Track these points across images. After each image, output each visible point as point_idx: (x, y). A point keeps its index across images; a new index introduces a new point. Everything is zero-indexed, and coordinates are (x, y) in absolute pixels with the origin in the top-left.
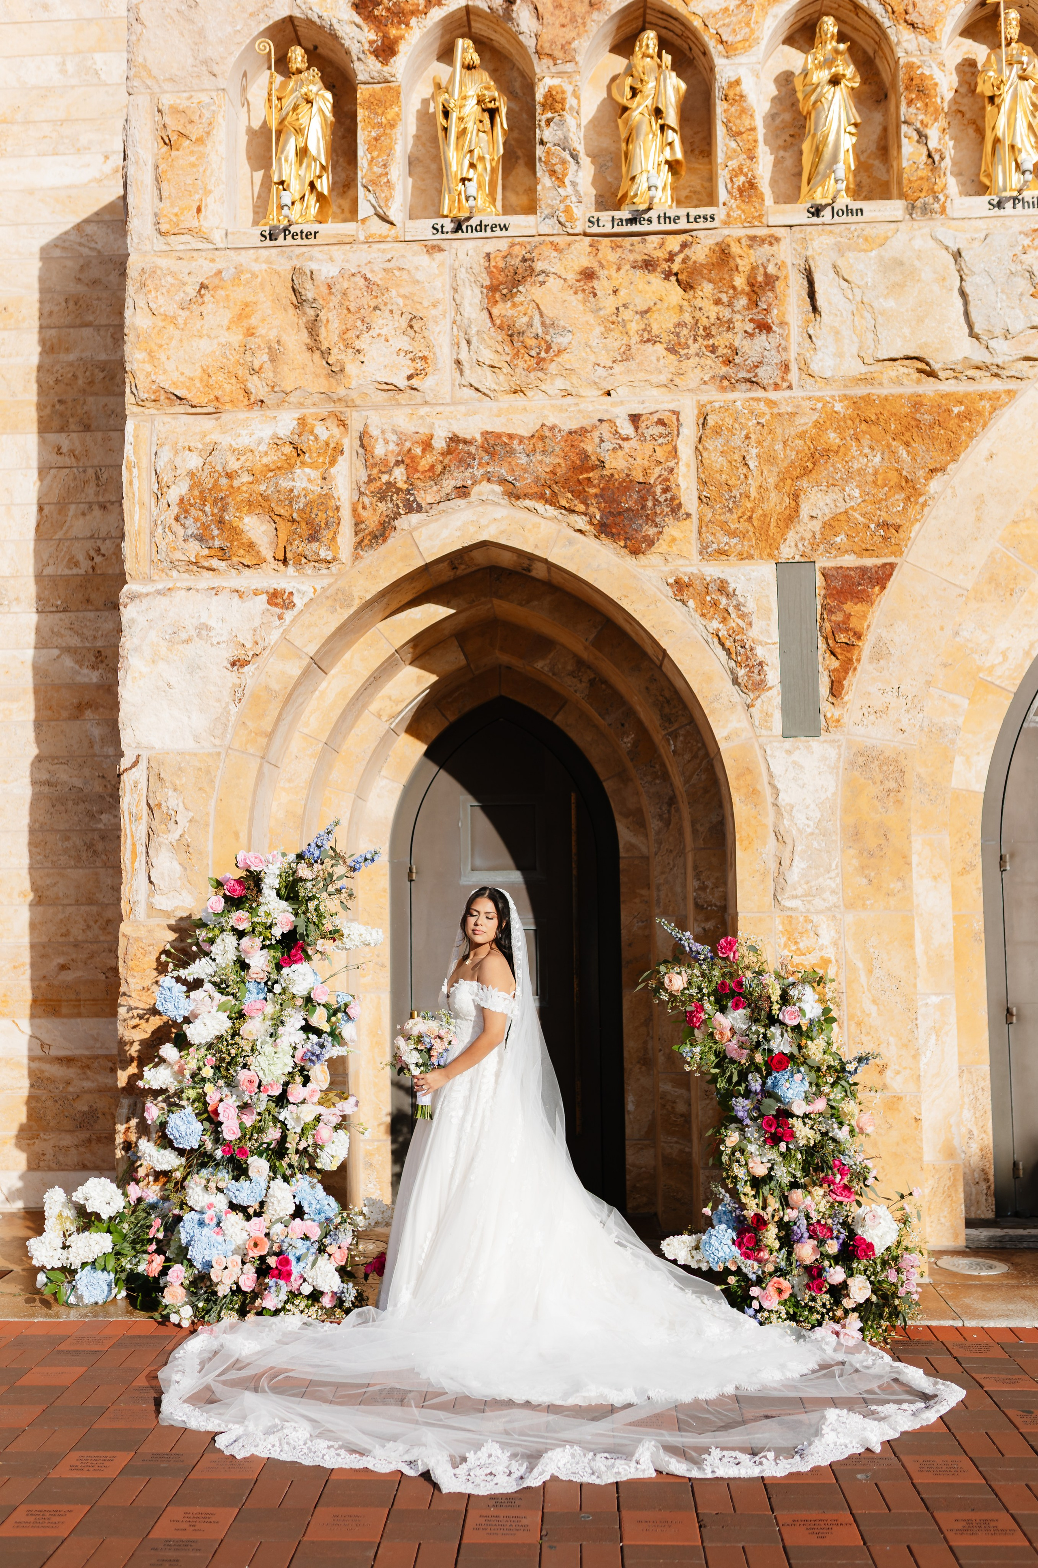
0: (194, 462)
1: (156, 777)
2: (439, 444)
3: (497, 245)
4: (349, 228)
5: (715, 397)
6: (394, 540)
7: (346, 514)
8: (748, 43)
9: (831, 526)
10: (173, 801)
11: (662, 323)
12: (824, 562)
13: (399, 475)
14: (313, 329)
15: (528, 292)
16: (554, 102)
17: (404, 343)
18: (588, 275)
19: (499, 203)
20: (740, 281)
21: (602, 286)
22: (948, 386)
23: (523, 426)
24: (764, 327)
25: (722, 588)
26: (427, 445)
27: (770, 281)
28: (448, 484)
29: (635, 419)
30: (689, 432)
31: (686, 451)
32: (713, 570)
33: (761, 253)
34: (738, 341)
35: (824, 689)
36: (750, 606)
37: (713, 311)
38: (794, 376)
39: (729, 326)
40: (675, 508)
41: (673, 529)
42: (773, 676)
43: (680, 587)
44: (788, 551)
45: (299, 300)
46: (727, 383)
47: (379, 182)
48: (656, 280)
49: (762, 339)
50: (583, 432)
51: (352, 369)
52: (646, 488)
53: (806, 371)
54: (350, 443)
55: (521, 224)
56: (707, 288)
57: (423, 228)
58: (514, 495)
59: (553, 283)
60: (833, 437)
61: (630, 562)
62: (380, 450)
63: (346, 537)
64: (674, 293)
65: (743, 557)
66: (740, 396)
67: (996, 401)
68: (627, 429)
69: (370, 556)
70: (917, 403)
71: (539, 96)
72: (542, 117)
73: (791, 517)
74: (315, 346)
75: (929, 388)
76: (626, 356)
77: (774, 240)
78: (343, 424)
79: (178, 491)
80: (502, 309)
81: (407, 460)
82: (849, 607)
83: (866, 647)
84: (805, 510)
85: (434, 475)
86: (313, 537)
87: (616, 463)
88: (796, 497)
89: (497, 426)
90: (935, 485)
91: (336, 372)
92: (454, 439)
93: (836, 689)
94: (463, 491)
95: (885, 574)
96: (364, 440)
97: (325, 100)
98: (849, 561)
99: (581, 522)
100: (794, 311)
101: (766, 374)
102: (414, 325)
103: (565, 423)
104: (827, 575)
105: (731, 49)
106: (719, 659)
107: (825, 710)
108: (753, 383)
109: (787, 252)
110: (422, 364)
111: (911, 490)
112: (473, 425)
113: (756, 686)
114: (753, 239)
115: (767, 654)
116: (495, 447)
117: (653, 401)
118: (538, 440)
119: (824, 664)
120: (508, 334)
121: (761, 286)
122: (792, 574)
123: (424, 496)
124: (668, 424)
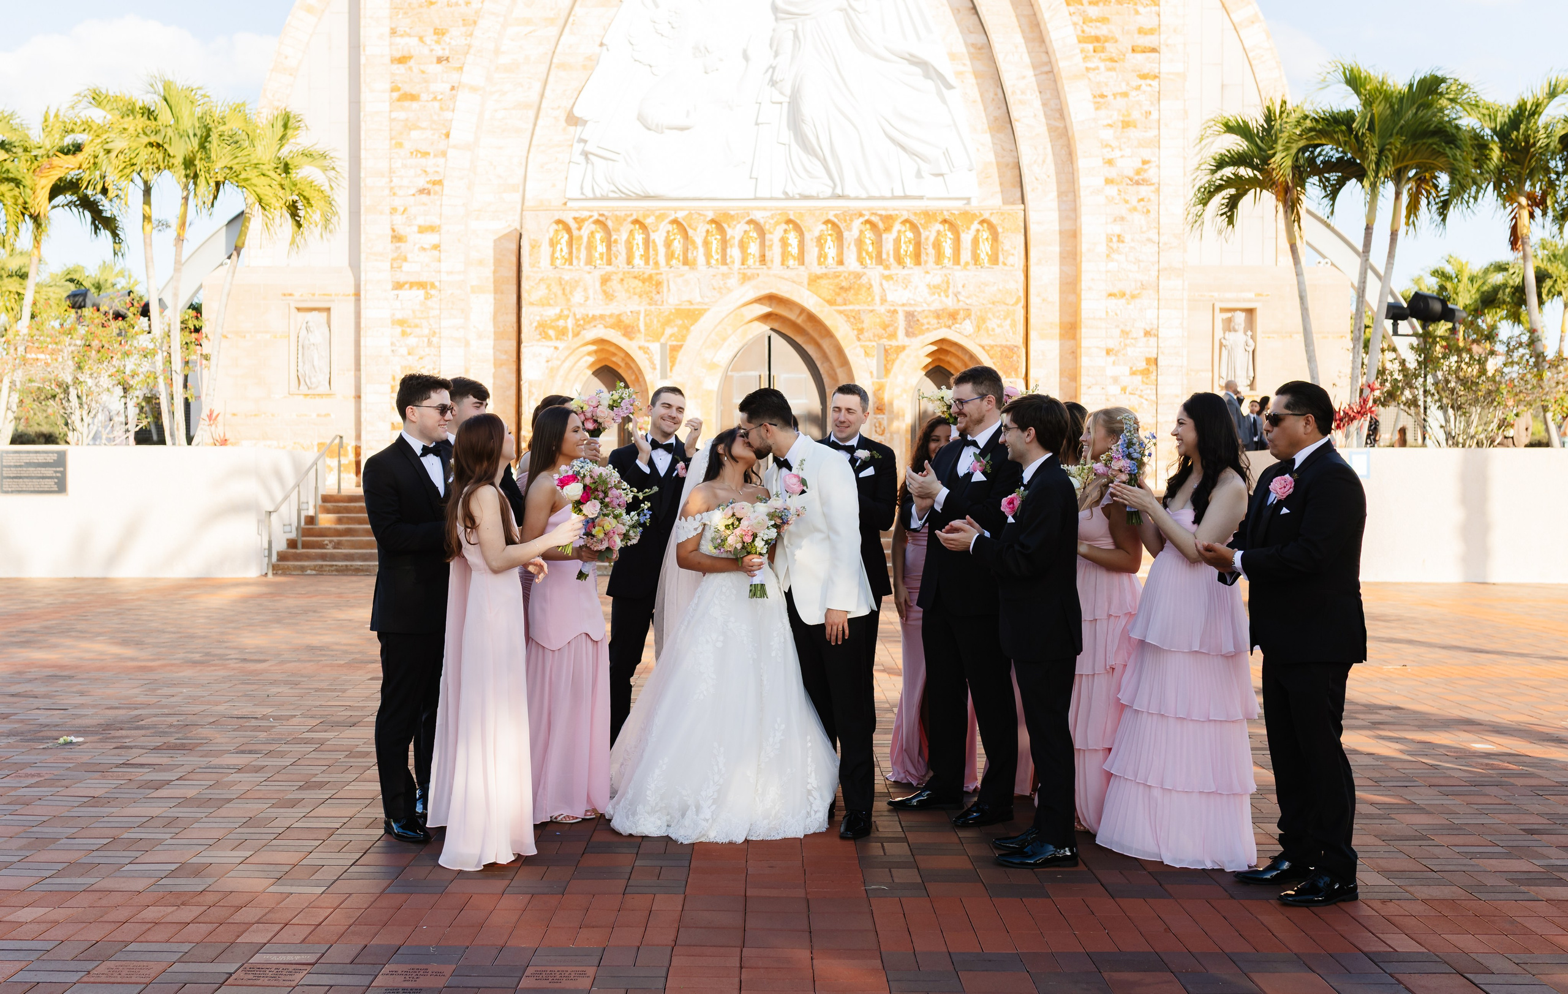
0: (538, 318)
1: (530, 384)
2: (590, 316)
3: (603, 272)
4: (571, 267)
5: (648, 307)
6: (580, 336)
7: (570, 330)
8: (657, 230)
9: (671, 336)
10: (534, 390)
11: (638, 290)
12: (670, 343)
13: (581, 322)
14: (564, 289)
15: (609, 284)
16: (616, 241)
17: (582, 293)
18: (622, 280)
19: (605, 260)
20: (654, 282)
21: (625, 282)
22: (696, 307)
23: (608, 312)
24: (658, 293)
25: (648, 348)
26: (587, 316)
27: (660, 283)
28: (592, 325)
29: (631, 312)
30: (642, 315)
31: (641, 319)
32: (647, 344)
33: (659, 277)
34: (653, 295)
35: (668, 370)
36: (654, 352)
37: (648, 289)
38: (665, 303)
39: (651, 292)
40: (639, 331)
41: (638, 335)
42: (658, 367)
43: (640, 348)
44: (662, 341)
45: (561, 284)
46: (650, 304)
47: (578, 258)
48: (637, 281)
49: (658, 295)
50: (619, 315)
51: (572, 299)
52: (633, 327)
53: (667, 302)
54: (571, 315)
55: (609, 268)
56: (647, 283)
57: (588, 268)
58: (606, 327)
59: (615, 281)
60: (672, 317)
61: (630, 342)
62: (578, 317)
63: (570, 335)
64: (640, 284)
65: (653, 341)
66: (653, 308)
67: (705, 310)
68: (629, 314)
69: (576, 338)
70: (689, 310)
71: (613, 239)
72: (613, 245)
73: (663, 334)
74: (564, 294)
75: (692, 307)
76: (630, 298)
77: (661, 274)
78: (570, 310)
79: (535, 324)
80: (604, 287)
81: (583, 319)
82: (675, 353)
83: (677, 361)
84: (666, 332)
85: (589, 322)
86: (563, 335)
87: (627, 322)
88: (664, 329)
89: (602, 312)
90: (692, 328)
91: (568, 300)
92: (593, 316)
93: (671, 370)
94: (595, 326)
95: (681, 346)
96: (575, 315)
97: (566, 236)
98: (675, 343)
99: (619, 333)
100: (665, 289)
101: (659, 303)
102: (585, 290)
103: (617, 312)
104: (670, 346)
105: (653, 231)
106: (647, 363)
107: (669, 374)
108: (656, 304)
109: (664, 277)
110: (587, 299)
111: (687, 329)
112: (597, 312)
113: (654, 369)
114: (657, 274)
115: (658, 362)
116: (602, 317)
117: (635, 308)
118: (611, 316)
119: (669, 364)
120: (605, 293)
121: (659, 284)
122: (663, 346)
123: (587, 327)
124: (638, 313)
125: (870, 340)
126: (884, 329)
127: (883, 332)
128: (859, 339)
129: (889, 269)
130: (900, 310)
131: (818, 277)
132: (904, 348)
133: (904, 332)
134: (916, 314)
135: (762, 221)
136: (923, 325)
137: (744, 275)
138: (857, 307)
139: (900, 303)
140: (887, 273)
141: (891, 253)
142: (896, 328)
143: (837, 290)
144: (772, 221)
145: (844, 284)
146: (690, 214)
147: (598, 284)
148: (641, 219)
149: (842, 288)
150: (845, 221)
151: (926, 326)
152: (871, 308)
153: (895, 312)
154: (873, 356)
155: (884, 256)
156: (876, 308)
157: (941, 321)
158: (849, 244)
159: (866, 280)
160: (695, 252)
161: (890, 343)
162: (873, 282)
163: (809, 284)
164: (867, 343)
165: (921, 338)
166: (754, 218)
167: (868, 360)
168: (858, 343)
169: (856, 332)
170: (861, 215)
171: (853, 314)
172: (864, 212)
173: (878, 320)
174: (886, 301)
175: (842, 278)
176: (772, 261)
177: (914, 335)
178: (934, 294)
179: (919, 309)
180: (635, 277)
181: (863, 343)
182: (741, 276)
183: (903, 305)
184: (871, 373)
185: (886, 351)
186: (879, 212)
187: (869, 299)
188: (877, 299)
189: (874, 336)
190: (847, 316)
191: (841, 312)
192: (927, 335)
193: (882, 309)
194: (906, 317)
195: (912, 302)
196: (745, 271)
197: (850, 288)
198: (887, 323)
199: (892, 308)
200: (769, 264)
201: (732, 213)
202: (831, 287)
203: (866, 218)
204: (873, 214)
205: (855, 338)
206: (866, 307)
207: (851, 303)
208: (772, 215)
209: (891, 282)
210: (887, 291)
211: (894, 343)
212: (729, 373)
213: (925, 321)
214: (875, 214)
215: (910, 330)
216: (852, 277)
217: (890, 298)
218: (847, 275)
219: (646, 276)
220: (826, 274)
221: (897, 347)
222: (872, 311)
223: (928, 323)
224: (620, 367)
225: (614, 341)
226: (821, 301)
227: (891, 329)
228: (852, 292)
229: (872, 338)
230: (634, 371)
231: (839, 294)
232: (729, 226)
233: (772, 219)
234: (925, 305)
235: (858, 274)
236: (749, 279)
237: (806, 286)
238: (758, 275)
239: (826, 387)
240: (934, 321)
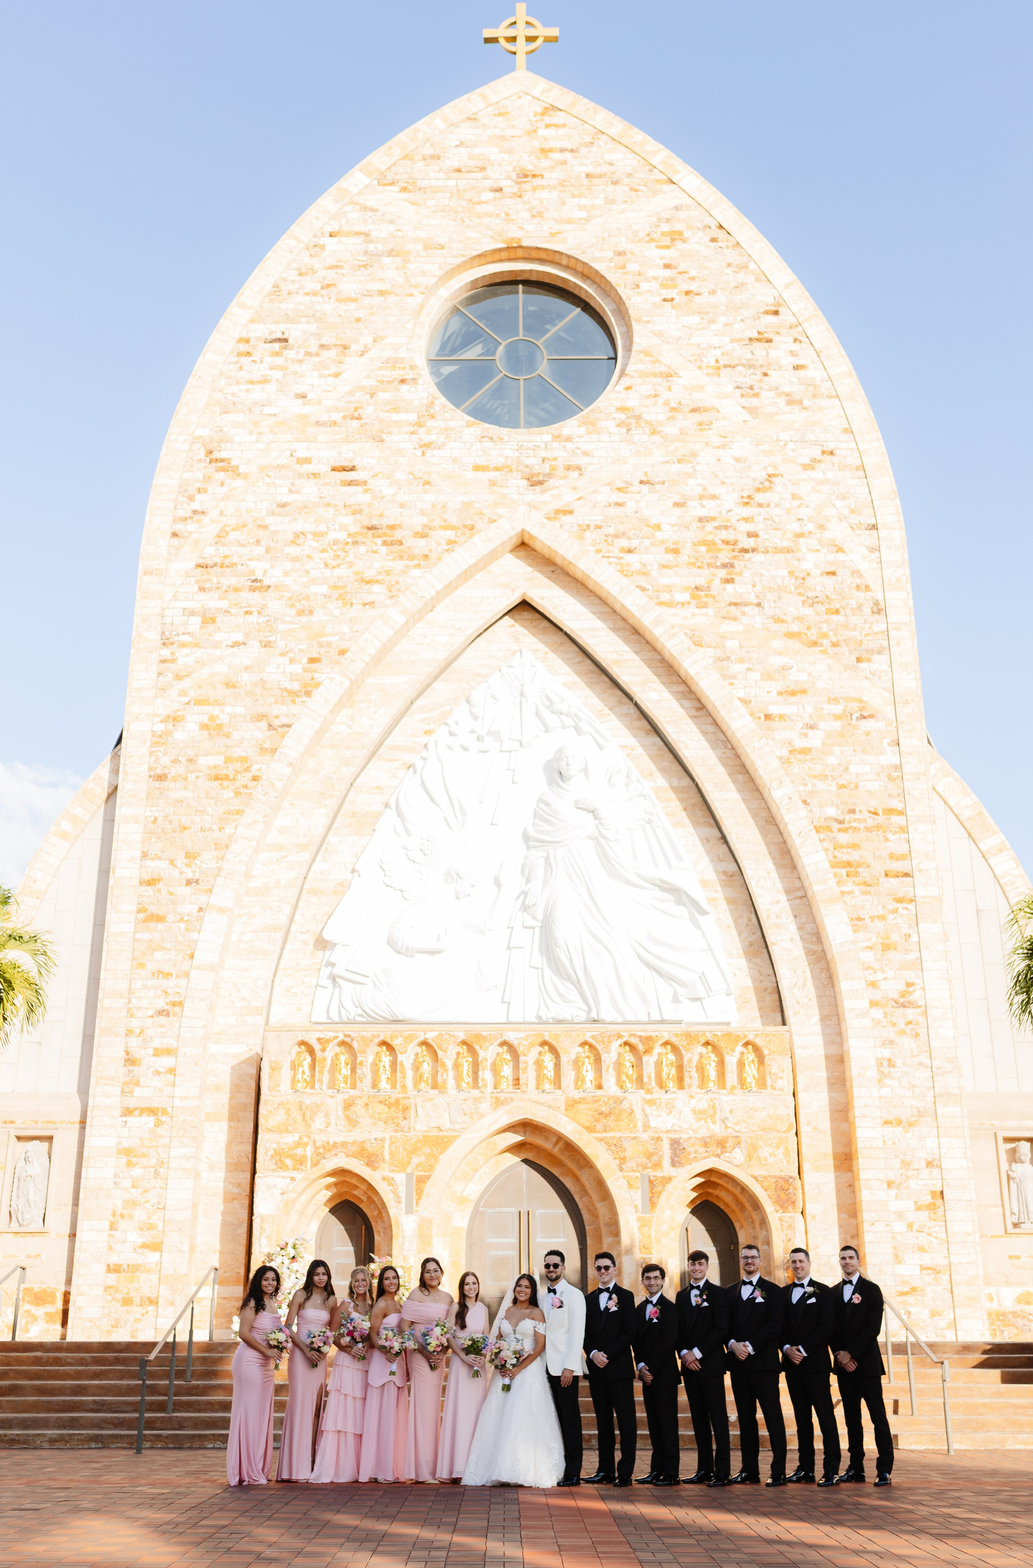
0: (275, 1146)
1: (262, 1220)
2: (331, 1143)
3: (346, 1096)
4: (313, 1091)
5: (394, 1134)
6: (320, 1166)
7: (309, 1159)
8: (405, 1052)
9: (418, 1165)
10: (266, 1226)
11: (384, 1116)
12: (416, 1173)
13: (322, 1150)
14: (304, 1115)
15: (352, 1109)
16: (361, 1063)
17: (324, 1119)
18: (367, 1105)
19: (349, 1084)
20: (401, 1107)
21: (370, 1107)
22: (445, 1134)
23: (350, 1140)
24: (405, 1118)
25: (393, 1179)
26: (328, 1144)
27: (407, 1107)
28: (333, 1153)
29: (376, 1139)
30: (387, 1143)
31: (386, 1147)
32: (391, 1175)
33: (406, 1101)
34: (400, 1121)
35: (414, 1203)
36: (399, 1183)
37: (394, 1114)
38: (412, 1130)
39: (398, 1117)
40: (383, 1160)
41: (383, 1165)
42: (403, 1200)
43: (384, 1178)
44: (408, 1171)
45: (301, 1109)
46: (396, 1131)
47: (321, 1081)
48: (382, 1106)
49: (405, 1121)
50: (364, 1142)
51: (312, 1125)
52: (377, 1156)
53: (414, 1129)
54: (311, 1142)
55: (353, 1092)
56: (393, 1108)
57: (330, 1092)
58: (347, 1156)
59: (359, 1106)
60: (419, 1145)
61: (373, 1172)
62: (317, 1144)
63: (309, 1164)
64: (386, 1109)
65: (398, 1172)
66: (399, 1135)
67: (455, 1137)
68: (373, 1141)
69: (314, 1169)
70: (438, 1137)
71: (358, 1061)
72: (358, 1067)
73: (409, 1163)
74: (304, 1119)
75: (441, 1134)
76: (374, 1124)
77: (409, 1098)
78: (309, 1137)
79: (271, 1152)
80: (347, 1113)
81: (324, 1147)
82: (421, 1184)
83: (424, 1194)
84: (412, 1161)
85: (330, 1151)
86: (301, 1165)
87: (371, 1150)
88: (410, 1158)
89: (344, 1140)
90: (441, 1157)
91: (308, 1126)
92: (335, 1143)
93: (417, 1203)
94: (336, 1155)
95: (428, 1177)
96: (314, 1142)
97: (309, 1059)
98: (422, 1173)
99: (362, 1163)
100: (413, 1115)
101: (405, 1129)
102: (327, 1115)
103: (360, 1139)
104: (417, 1176)
105: (401, 1053)
106: (391, 1195)
107: (415, 1208)
108: (403, 1131)
109: (411, 1101)
110: (328, 1124)
111: (436, 1158)
112: (339, 1139)
113: (399, 1202)
114: (404, 1098)
115: (403, 1195)
116: (344, 1144)
117: (380, 1135)
118: (354, 1143)
119: (415, 1197)
120: (348, 1118)
121: (406, 1109)
122: (409, 1176)
123: (327, 1155)
124: (383, 1140)
125: (634, 1171)
126: (648, 1158)
127: (648, 1161)
128: (621, 1170)
129: (651, 1093)
130: (665, 1137)
131: (577, 1102)
132: (670, 1179)
133: (670, 1161)
134: (681, 1141)
135: (515, 1043)
136: (689, 1154)
137: (497, 1098)
138: (618, 1135)
139: (664, 1129)
140: (648, 1097)
141: (653, 1076)
142: (661, 1157)
143: (597, 1116)
144: (526, 1043)
145: (603, 1109)
146: (441, 1035)
147: (340, 1109)
148: (388, 1040)
149: (601, 1113)
150: (603, 1043)
151: (694, 1155)
152: (634, 1135)
153: (659, 1139)
154: (638, 1188)
155: (645, 1079)
156: (638, 1135)
157: (708, 1150)
158: (608, 1067)
159: (627, 1105)
160: (445, 1075)
161: (655, 1174)
162: (635, 1107)
163: (566, 1110)
164: (630, 1174)
165: (688, 1167)
166: (507, 1039)
167: (632, 1192)
168: (621, 1174)
169: (617, 1162)
170: (620, 1037)
171: (615, 1142)
172: (622, 1034)
173: (641, 1148)
174: (649, 1127)
175: (601, 1103)
176: (527, 1084)
177: (681, 1164)
178: (699, 1120)
179: (685, 1136)
180: (381, 1102)
181: (626, 1174)
182: (494, 1100)
183: (668, 1132)
184: (636, 1207)
185: (651, 1182)
186: (639, 1034)
187: (631, 1126)
188: (640, 1125)
189: (638, 1165)
190: (607, 1144)
191: (601, 1140)
192: (694, 1165)
193: (645, 1136)
194: (671, 1145)
195: (677, 1129)
196: (498, 1095)
197: (610, 1113)
198: (651, 1151)
199: (656, 1135)
200: (523, 1087)
201: (484, 1034)
202: (589, 1112)
203: (625, 1039)
204: (632, 1035)
205: (617, 1168)
206: (627, 1134)
207: (611, 1130)
208: (526, 1036)
209: (654, 1107)
210: (650, 1117)
211: (659, 1174)
212: (481, 1209)
213: (692, 1149)
214: (635, 1035)
215: (676, 1159)
216: (612, 1102)
217: (653, 1124)
218: (606, 1099)
219: (392, 1100)
220: (584, 1099)
221: (663, 1177)
222: (634, 1138)
223: (695, 1152)
224: (362, 1201)
225: (356, 1170)
226: (580, 1127)
227: (655, 1158)
228: (613, 1117)
229: (635, 1168)
230: (377, 1206)
231: (598, 1121)
232: (481, 1048)
233: (527, 1040)
234: (691, 1132)
235: (619, 1099)
236: (503, 1103)
237: (563, 1111)
238: (512, 1099)
239: (586, 1224)
240: (702, 1150)
